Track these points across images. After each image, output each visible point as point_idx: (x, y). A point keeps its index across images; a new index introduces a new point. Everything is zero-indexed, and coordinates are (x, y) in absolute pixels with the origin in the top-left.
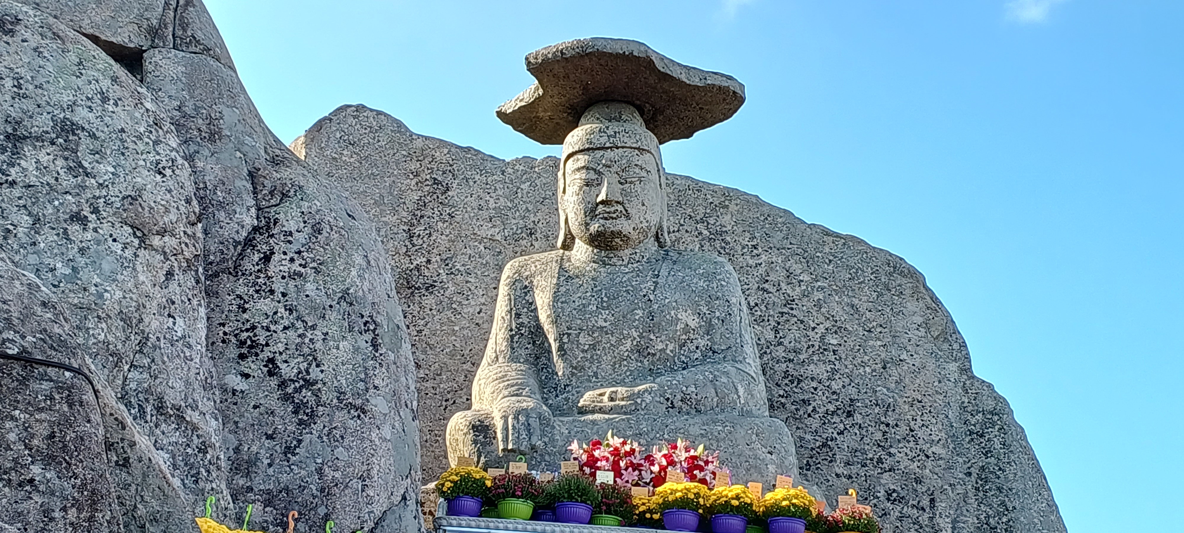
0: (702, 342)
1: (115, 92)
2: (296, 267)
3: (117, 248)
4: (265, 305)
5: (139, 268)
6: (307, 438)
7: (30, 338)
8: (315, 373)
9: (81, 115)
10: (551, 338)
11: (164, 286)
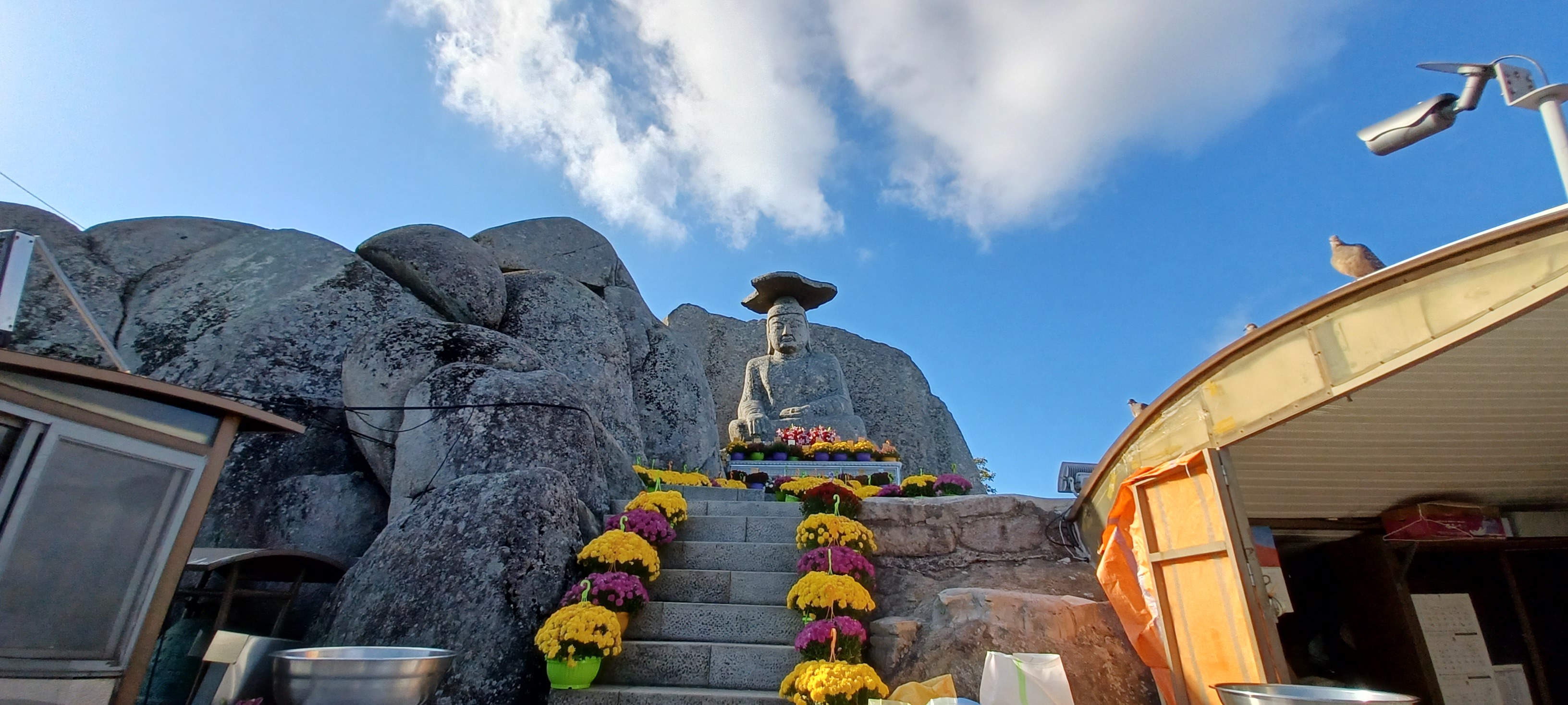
0: (827, 387)
1: (593, 303)
2: (666, 367)
3: (597, 362)
4: (655, 382)
5: (605, 370)
6: (674, 433)
7: (563, 398)
8: (675, 408)
9: (580, 313)
10: (767, 389)
11: (615, 376)
